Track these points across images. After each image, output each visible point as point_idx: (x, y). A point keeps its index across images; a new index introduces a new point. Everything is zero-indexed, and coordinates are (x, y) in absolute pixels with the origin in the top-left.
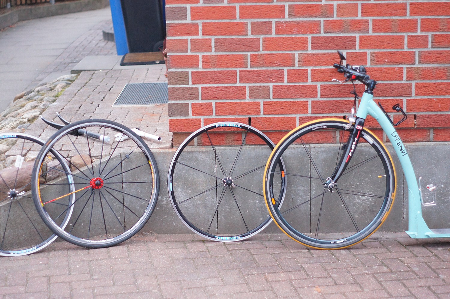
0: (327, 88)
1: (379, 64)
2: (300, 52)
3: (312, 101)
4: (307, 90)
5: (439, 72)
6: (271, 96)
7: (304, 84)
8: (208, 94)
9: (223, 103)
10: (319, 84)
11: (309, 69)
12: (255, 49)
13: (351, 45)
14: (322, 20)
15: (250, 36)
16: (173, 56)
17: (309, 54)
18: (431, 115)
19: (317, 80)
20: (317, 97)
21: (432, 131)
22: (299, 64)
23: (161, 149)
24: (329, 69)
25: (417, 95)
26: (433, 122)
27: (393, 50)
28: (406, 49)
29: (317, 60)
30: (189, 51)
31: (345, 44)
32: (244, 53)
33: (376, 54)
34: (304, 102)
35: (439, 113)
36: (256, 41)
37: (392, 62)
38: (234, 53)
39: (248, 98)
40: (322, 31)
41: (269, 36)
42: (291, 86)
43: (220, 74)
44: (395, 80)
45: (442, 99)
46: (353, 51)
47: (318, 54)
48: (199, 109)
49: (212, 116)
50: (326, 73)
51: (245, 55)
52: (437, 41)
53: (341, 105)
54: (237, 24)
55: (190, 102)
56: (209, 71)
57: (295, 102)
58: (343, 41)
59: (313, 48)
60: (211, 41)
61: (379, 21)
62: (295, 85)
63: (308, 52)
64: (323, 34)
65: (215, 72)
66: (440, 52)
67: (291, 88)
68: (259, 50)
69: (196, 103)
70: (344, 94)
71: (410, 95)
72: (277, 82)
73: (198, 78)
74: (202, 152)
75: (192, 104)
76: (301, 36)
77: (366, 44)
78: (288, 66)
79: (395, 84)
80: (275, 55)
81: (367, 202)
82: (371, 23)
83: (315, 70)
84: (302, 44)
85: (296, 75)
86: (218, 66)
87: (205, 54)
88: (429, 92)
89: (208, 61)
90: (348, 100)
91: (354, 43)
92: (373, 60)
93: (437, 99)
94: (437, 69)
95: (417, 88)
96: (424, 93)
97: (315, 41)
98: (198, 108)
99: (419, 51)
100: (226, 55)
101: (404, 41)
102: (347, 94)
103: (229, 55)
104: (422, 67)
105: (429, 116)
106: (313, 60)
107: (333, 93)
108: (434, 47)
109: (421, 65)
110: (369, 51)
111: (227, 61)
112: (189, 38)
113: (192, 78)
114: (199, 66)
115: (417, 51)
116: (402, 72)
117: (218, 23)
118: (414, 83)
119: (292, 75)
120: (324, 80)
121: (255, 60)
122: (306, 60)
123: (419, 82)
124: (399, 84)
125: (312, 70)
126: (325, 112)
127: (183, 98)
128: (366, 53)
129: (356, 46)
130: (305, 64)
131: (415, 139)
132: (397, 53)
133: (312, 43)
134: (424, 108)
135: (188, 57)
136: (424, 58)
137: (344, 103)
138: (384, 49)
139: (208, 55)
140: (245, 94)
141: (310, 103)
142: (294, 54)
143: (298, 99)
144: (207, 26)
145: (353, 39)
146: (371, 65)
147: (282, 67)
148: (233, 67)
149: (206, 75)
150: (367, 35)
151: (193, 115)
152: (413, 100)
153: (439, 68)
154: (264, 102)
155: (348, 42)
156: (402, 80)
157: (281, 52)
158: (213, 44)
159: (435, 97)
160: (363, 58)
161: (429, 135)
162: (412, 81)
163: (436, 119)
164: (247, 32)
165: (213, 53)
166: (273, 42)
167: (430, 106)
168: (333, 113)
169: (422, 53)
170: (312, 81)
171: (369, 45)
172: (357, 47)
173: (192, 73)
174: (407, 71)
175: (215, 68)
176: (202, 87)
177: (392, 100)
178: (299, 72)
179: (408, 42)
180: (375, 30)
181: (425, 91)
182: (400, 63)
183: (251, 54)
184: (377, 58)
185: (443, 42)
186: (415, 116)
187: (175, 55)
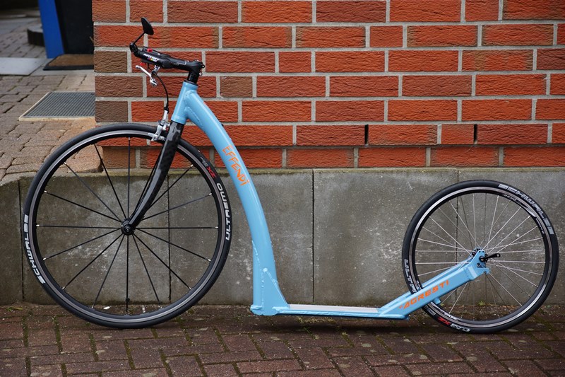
0: (341, 82)
1: (421, 45)
2: (300, 25)
3: (317, 102)
4: (310, 85)
5: (514, 59)
6: (255, 94)
7: (305, 75)
8: (156, 88)
10: (328, 76)
11: (313, 51)
12: (229, 20)
13: (377, 15)
16: (103, 26)
17: (313, 29)
18: (501, 126)
19: (325, 69)
20: (324, 96)
21: (501, 151)
22: (297, 44)
24: (344, 52)
25: (478, 93)
26: (503, 136)
27: (443, 24)
28: (463, 22)
29: (324, 38)
30: (128, 19)
31: (368, 14)
32: (214, 25)
33: (417, 30)
34: (305, 103)
35: (512, 123)
36: (232, 6)
37: (442, 43)
38: (198, 25)
39: (218, 95)
42: (286, 78)
44: (445, 71)
45: (519, 100)
46: (381, 24)
47: (326, 28)
48: (144, 111)
50: (339, 58)
51: (214, 28)
52: (512, 10)
53: (363, 109)
55: (130, 100)
57: (291, 103)
58: (366, 8)
59: (319, 19)
60: (162, 5)
62: (291, 76)
63: (312, 25)
66: (516, 27)
67: (286, 81)
68: (237, 22)
69: (138, 102)
70: (367, 91)
71: (469, 94)
72: (264, 71)
75: (132, 102)
77: (401, 14)
78: (280, 46)
79: (444, 76)
80: (260, 30)
83: (322, 54)
84: (303, 12)
85: (293, 61)
86: (173, 44)
88: (497, 90)
90: (372, 100)
91: (382, 11)
92: (412, 39)
93: (510, 101)
94: (510, 53)
95: (479, 83)
96: (491, 90)
97: (322, 9)
98: (142, 110)
99: (483, 26)
100: (186, 27)
101: (460, 8)
102: (370, 91)
103: (191, 28)
104: (487, 51)
105: (498, 127)
106: (318, 38)
107: (350, 90)
108: (507, 20)
109: (487, 47)
110: (405, 25)
111: (186, 38)
113: (133, 63)
115: (480, 24)
116: (456, 57)
118: (474, 75)
119: (286, 61)
120: (336, 69)
121: (230, 36)
122: (309, 38)
123: (482, 74)
124: (452, 76)
125: (317, 54)
126: (337, 118)
127: (119, 92)
128: (401, 28)
129: (385, 16)
130: (307, 44)
131: (476, 163)
132: (448, 28)
133: (317, 12)
134: (489, 115)
135: (127, 30)
136: (491, 37)
137: (366, 105)
138: (428, 21)
139: (157, 27)
140: (214, 90)
141: (313, 105)
142: (291, 29)
143: (296, 98)
145: (382, 6)
146: (409, 46)
147: (271, 48)
148: (197, 46)
151: (133, 120)
152: (472, 101)
153: (514, 52)
154: (243, 102)
155: (373, 10)
156: (457, 70)
157: (270, 25)
158: (165, 10)
159: (508, 98)
160: (396, 36)
161: (498, 157)
162: (472, 72)
163: (509, 131)
165: (165, 24)
166: (257, 9)
167: (498, 111)
168: (349, 120)
169: (488, 29)
170: (317, 71)
171: (405, 16)
172: (388, 18)
174: (464, 57)
175: (168, 47)
177: (441, 101)
178: (297, 57)
179: (466, 11)
181: (492, 88)
182: (453, 43)
183: (223, 28)
184: (418, 37)
185: (521, 11)
186: (476, 126)
187: (106, 26)
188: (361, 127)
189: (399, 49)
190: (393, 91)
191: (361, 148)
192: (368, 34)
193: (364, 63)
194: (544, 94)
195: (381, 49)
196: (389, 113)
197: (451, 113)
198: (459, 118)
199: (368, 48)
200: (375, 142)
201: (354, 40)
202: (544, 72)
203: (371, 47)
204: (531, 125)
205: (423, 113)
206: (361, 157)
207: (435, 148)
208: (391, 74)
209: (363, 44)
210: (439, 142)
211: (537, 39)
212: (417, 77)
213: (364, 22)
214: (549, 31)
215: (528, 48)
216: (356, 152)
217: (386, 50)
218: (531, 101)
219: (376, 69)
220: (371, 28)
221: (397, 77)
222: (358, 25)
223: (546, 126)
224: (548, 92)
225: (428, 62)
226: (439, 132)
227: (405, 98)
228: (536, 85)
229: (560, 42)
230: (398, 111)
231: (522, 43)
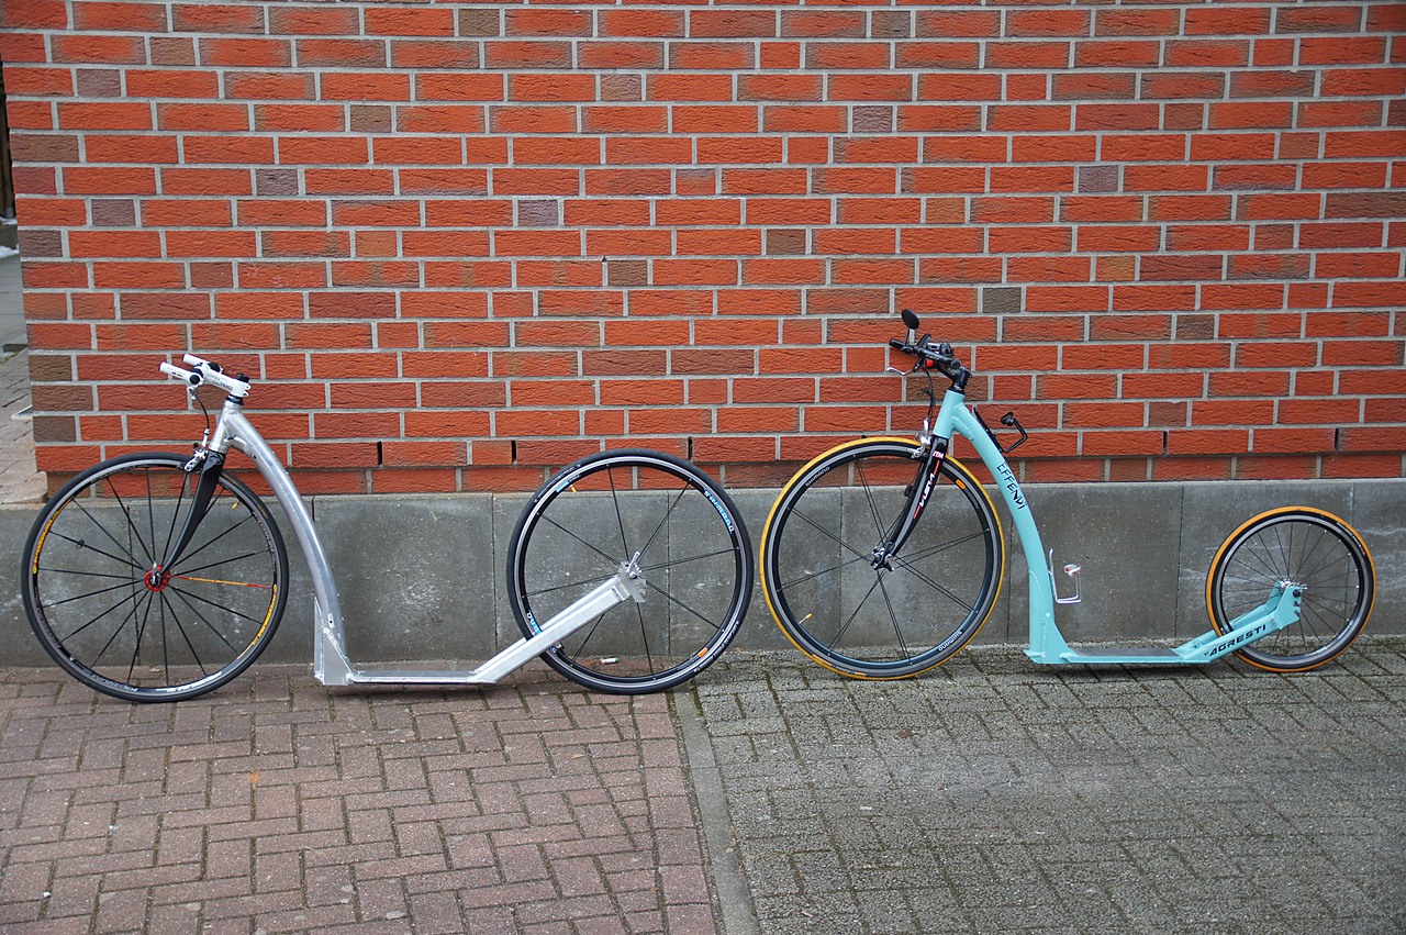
0: (344, 391)
1: (441, 346)
2: (289, 321)
3: (315, 415)
4: (305, 394)
5: (555, 363)
7: (299, 382)
8: (110, 399)
9: (142, 417)
10: (327, 383)
11: (308, 353)
12: (200, 315)
13: (385, 309)
14: (328, 261)
15: (190, 290)
16: (38, 325)
17: (305, 326)
18: (544, 443)
19: (323, 374)
20: (324, 407)
21: (547, 472)
22: (287, 344)
23: (21, 503)
24: (346, 354)
25: (514, 404)
26: (547, 454)
27: (466, 321)
28: (491, 319)
29: (321, 337)
30: (70, 316)
31: (374, 308)
32: (180, 322)
33: (435, 327)
34: (301, 415)
35: (557, 439)
36: (203, 299)
37: (467, 343)
38: (159, 323)
39: (190, 407)
40: (330, 284)
41: (227, 291)
42: (275, 386)
43: (134, 362)
44: (473, 376)
45: (564, 412)
46: (391, 320)
47: (322, 325)
48: (96, 428)
49: (122, 442)
50: (340, 361)
51: (181, 326)
52: (548, 304)
53: (373, 423)
54: (164, 266)
55: (77, 414)
56: (111, 356)
57: (283, 416)
58: (370, 302)
59: (313, 314)
60: (113, 298)
61: (438, 265)
62: (281, 383)
63: (305, 322)
64: (331, 289)
65: (123, 357)
66: (554, 325)
67: (274, 389)
68: (209, 318)
69: (88, 417)
70: (377, 401)
71: (503, 404)
73: (90, 368)
74: (101, 509)
75: (81, 417)
76: (289, 291)
77: (414, 309)
78: (266, 347)
79: (472, 383)
80: (239, 327)
81: (425, 604)
82: (422, 269)
83: (319, 356)
84: (292, 306)
85: (282, 365)
86: (129, 346)
87: (103, 322)
88: (537, 400)
89: (108, 337)
90: (384, 412)
91: (391, 305)
92: (430, 339)
93: (554, 413)
94: (550, 355)
95: (515, 392)
96: (529, 400)
97: (316, 302)
98: (93, 426)
99: (516, 323)
100: (144, 325)
101: (486, 302)
102: (381, 401)
103: (151, 326)
104: (522, 353)
105: (540, 444)
106: (313, 337)
107: (355, 400)
108: (544, 316)
109: (521, 348)
110: (420, 322)
111: (146, 337)
112: (69, 291)
113: (79, 369)
114: (90, 345)
115: (512, 321)
116: (485, 360)
117: (124, 263)
118: (508, 382)
119: (274, 365)
120: (338, 375)
121: (203, 335)
122: (300, 337)
123: (518, 381)
124: (481, 383)
125: (313, 357)
126: (341, 435)
127: (63, 405)
128: (415, 324)
129: (395, 311)
130: (299, 344)
131: (517, 487)
132: (474, 325)
133: (310, 306)
134: (529, 429)
135: (69, 329)
136: (526, 336)
137: (377, 418)
138: (448, 317)
139: (108, 325)
141: (311, 418)
142: (278, 326)
143: (288, 410)
144: (103, 270)
145: (390, 298)
146: (426, 347)
147: (255, 349)
148: (159, 348)
149: (105, 363)
150: (416, 290)
151: (83, 439)
152: (507, 413)
153: (555, 354)
155: (379, 303)
156: (487, 376)
157: (251, 322)
158: (117, 304)
159: (550, 409)
160: (410, 334)
161: (543, 479)
162: (506, 378)
163: (553, 449)
164: (184, 281)
165: (118, 321)
166: (234, 303)
167: (540, 424)
168: (357, 436)
169: (522, 326)
170: (313, 377)
171: (420, 311)
172: (398, 314)
173: (79, 358)
174: (495, 360)
175: (122, 349)
176: (98, 386)
177: (469, 413)
178: (287, 360)
179: (494, 305)
180: (429, 283)
181: (530, 396)
182: (480, 343)
183: (193, 325)
184: (437, 335)
185: (560, 306)
186: (513, 443)
187: (42, 325)
188: (372, 444)
189: (415, 350)
190: (409, 400)
191: (374, 471)
192: (375, 331)
193: (372, 367)
194: (593, 404)
195: (393, 350)
196: (406, 427)
197: (482, 427)
198: (493, 434)
199: (376, 349)
200: (390, 463)
201: (358, 340)
202: (591, 378)
203: (379, 347)
204: (581, 441)
205: (447, 427)
206: (375, 481)
207: (465, 469)
208: (406, 380)
209: (369, 344)
210: (470, 462)
211: (581, 339)
212: (438, 383)
213: (369, 317)
214: (595, 329)
215: (571, 350)
216: (369, 475)
217: (399, 352)
218: (578, 412)
219: (387, 374)
220: (379, 325)
221: (414, 384)
222: (362, 321)
223: (598, 442)
224: (598, 402)
225: (451, 365)
226: (470, 450)
227: (425, 410)
228: (583, 393)
229: (608, 342)
230: (416, 426)
231: (564, 344)
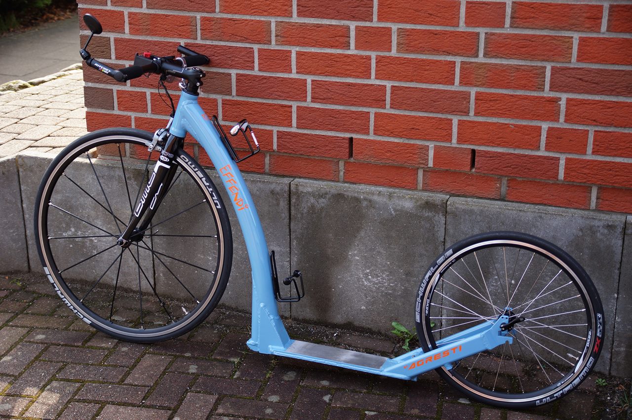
0: (323, 87)
1: (412, 52)
2: (279, 19)
3: (298, 107)
4: (290, 87)
5: (522, 76)
6: (234, 92)
7: (286, 75)
10: (309, 79)
11: (294, 50)
12: (207, 9)
13: (363, 13)
16: (86, 9)
17: (293, 25)
18: (503, 154)
19: (306, 71)
20: (305, 101)
21: (504, 182)
22: (276, 41)
24: (326, 53)
25: (477, 114)
26: (505, 166)
27: (438, 28)
28: (462, 27)
29: (305, 36)
30: (109, 3)
31: (353, 11)
32: (191, 14)
33: (408, 33)
34: (286, 106)
35: (517, 151)
37: (436, 51)
38: (176, 13)
42: (265, 78)
43: (156, 47)
44: (440, 83)
45: (525, 126)
46: (368, 24)
47: (307, 25)
48: (129, 101)
49: (147, 114)
50: (321, 60)
51: (192, 17)
52: (522, 16)
53: (346, 119)
55: (115, 88)
56: (139, 40)
57: (270, 105)
58: (349, 5)
59: (300, 14)
62: (271, 76)
63: (292, 20)
65: (148, 42)
66: (525, 38)
67: (265, 81)
68: (214, 12)
69: (123, 91)
70: (351, 99)
71: (467, 113)
72: (243, 68)
73: (124, 50)
75: (117, 90)
77: (390, 14)
78: (259, 42)
79: (438, 90)
80: (238, 22)
81: (380, 287)
83: (303, 54)
84: (283, 5)
85: (272, 59)
86: (152, 33)
87: (134, 10)
88: (500, 112)
89: (137, 23)
90: (356, 110)
91: (369, 9)
92: (402, 44)
93: (516, 126)
94: (517, 68)
95: (479, 102)
96: (493, 111)
98: (127, 99)
99: (486, 33)
100: (164, 15)
102: (355, 100)
103: (169, 16)
104: (489, 64)
105: (499, 155)
106: (299, 36)
107: (333, 97)
108: (515, 27)
109: (489, 59)
110: (394, 27)
111: (165, 26)
113: (116, 49)
114: (124, 29)
115: (482, 31)
116: (453, 69)
118: (473, 91)
119: (266, 59)
120: (318, 72)
121: (207, 27)
122: (288, 35)
123: (483, 91)
124: (447, 90)
125: (299, 54)
126: (319, 127)
127: (104, 79)
128: (390, 29)
129: (372, 15)
130: (287, 41)
131: (474, 192)
132: (445, 33)
133: (298, 5)
134: (489, 140)
135: (109, 14)
136: (496, 47)
137: (350, 115)
138: (421, 24)
139: (137, 13)
141: (294, 110)
142: (270, 23)
143: (276, 100)
145: (368, 2)
146: (398, 51)
147: (250, 43)
148: (175, 36)
149: (135, 46)
151: (119, 109)
152: (470, 122)
153: (523, 68)
154: (223, 100)
155: (358, 6)
156: (453, 84)
157: (248, 17)
159: (512, 122)
160: (384, 38)
161: (500, 188)
162: (472, 88)
163: (512, 161)
165: (144, 9)
167: (499, 135)
168: (332, 130)
169: (492, 37)
170: (297, 73)
171: (394, 16)
172: (375, 17)
173: (116, 40)
174: (462, 69)
175: (148, 35)
177: (434, 118)
178: (276, 55)
179: (466, 14)
181: (494, 108)
182: (449, 52)
183: (201, 17)
184: (409, 41)
185: (533, 17)
186: (473, 151)
187: (89, 10)
188: (344, 138)
189: (387, 54)
190: (379, 102)
191: (346, 162)
192: (353, 34)
193: (348, 67)
194: (557, 120)
195: (368, 53)
196: (375, 126)
197: (445, 133)
198: (454, 140)
199: (352, 51)
200: (360, 158)
201: (337, 41)
202: (558, 95)
203: (356, 49)
204: (540, 157)
205: (412, 129)
206: (347, 171)
207: (427, 170)
208: (378, 82)
209: (347, 46)
210: (431, 164)
211: (552, 53)
212: (406, 88)
213: (348, 20)
214: (567, 45)
215: (539, 64)
216: (341, 166)
217: (373, 55)
218: (540, 128)
219: (361, 75)
220: (357, 27)
221: (385, 87)
222: (342, 23)
223: (558, 159)
224: (562, 119)
225: (419, 70)
226: (431, 154)
227: (393, 112)
228: (549, 109)
229: (580, 59)
230: (385, 125)
231: (533, 57)
